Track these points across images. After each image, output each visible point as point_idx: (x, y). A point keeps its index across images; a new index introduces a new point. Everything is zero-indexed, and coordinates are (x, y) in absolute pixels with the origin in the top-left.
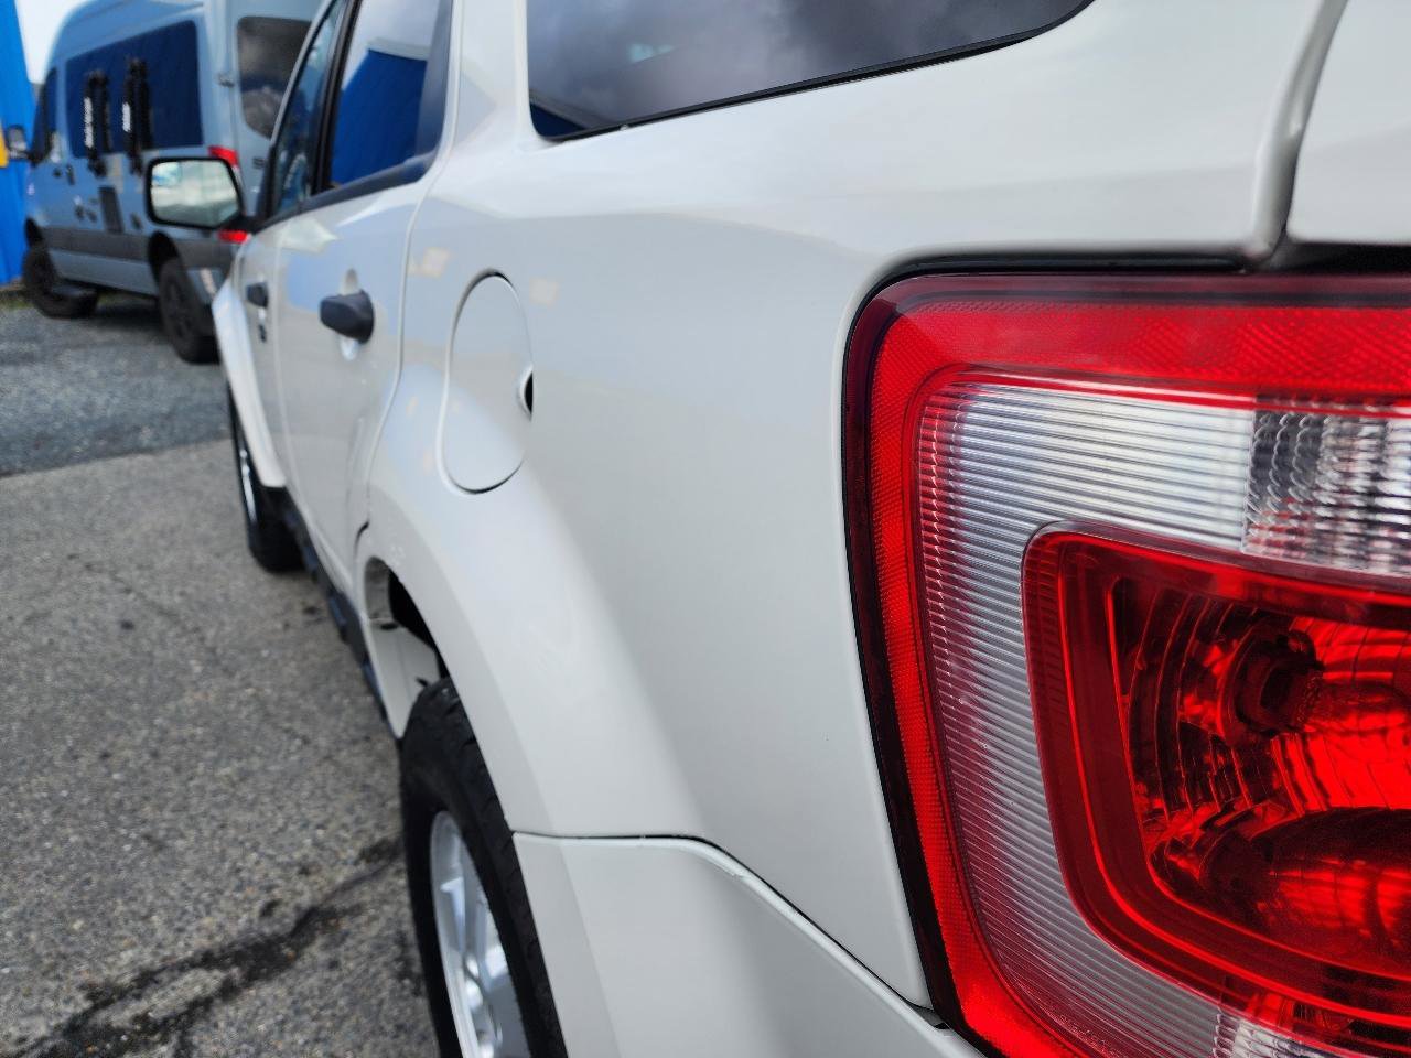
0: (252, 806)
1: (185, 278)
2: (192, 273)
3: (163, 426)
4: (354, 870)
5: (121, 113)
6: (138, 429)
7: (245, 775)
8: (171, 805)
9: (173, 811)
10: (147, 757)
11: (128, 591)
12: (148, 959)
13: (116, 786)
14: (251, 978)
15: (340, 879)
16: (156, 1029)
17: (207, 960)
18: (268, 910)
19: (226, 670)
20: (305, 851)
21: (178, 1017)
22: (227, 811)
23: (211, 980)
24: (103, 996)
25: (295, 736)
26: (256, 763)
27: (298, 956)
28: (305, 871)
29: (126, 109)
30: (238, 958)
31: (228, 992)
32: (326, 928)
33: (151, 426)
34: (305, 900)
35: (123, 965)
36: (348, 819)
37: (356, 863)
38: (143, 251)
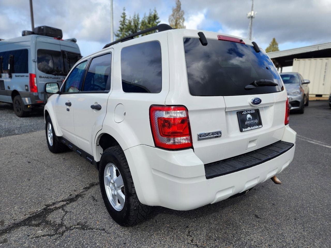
0: (63, 184)
1: (21, 99)
2: (23, 99)
3: (19, 130)
4: (83, 190)
5: (8, 66)
6: (14, 130)
7: (61, 181)
8: (49, 185)
9: (50, 185)
10: (42, 180)
11: (27, 157)
12: (53, 201)
13: (38, 183)
14: (71, 202)
15: (81, 191)
16: (58, 208)
17: (63, 201)
18: (71, 195)
19: (51, 168)
20: (74, 189)
21: (61, 207)
22: (59, 185)
23: (65, 203)
24: (48, 206)
25: (67, 175)
26: (62, 179)
27: (77, 199)
28: (75, 191)
29: (9, 65)
30: (68, 200)
31: (67, 204)
32: (80, 197)
33: (17, 130)
34: (76, 194)
35: (50, 202)
36: (80, 185)
37: (83, 189)
38: (10, 94)
